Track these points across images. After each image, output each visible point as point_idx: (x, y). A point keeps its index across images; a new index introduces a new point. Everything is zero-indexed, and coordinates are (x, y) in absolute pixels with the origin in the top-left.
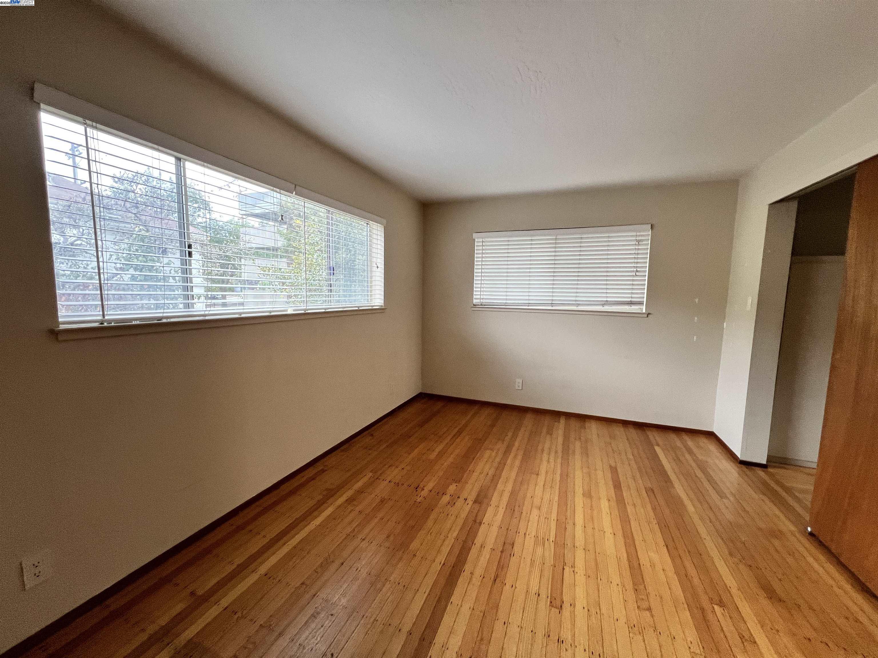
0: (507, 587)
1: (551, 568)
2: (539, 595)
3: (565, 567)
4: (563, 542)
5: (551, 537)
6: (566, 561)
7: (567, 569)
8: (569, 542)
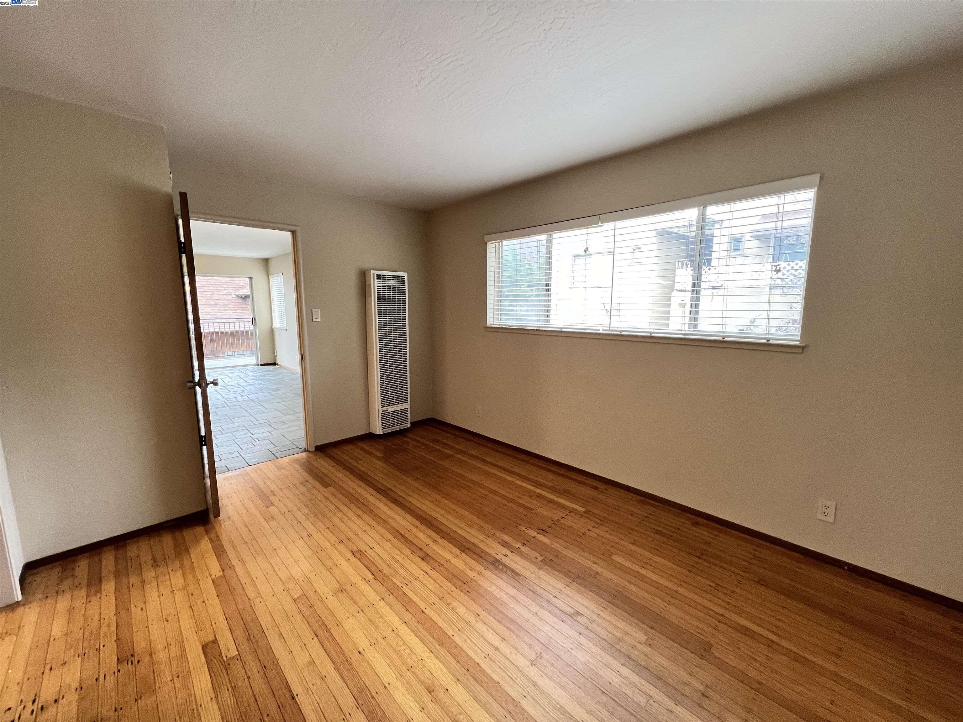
0: (392, 538)
1: (380, 568)
2: (371, 549)
3: (373, 576)
4: (394, 594)
5: (407, 590)
6: (377, 581)
7: (371, 577)
8: (391, 599)
